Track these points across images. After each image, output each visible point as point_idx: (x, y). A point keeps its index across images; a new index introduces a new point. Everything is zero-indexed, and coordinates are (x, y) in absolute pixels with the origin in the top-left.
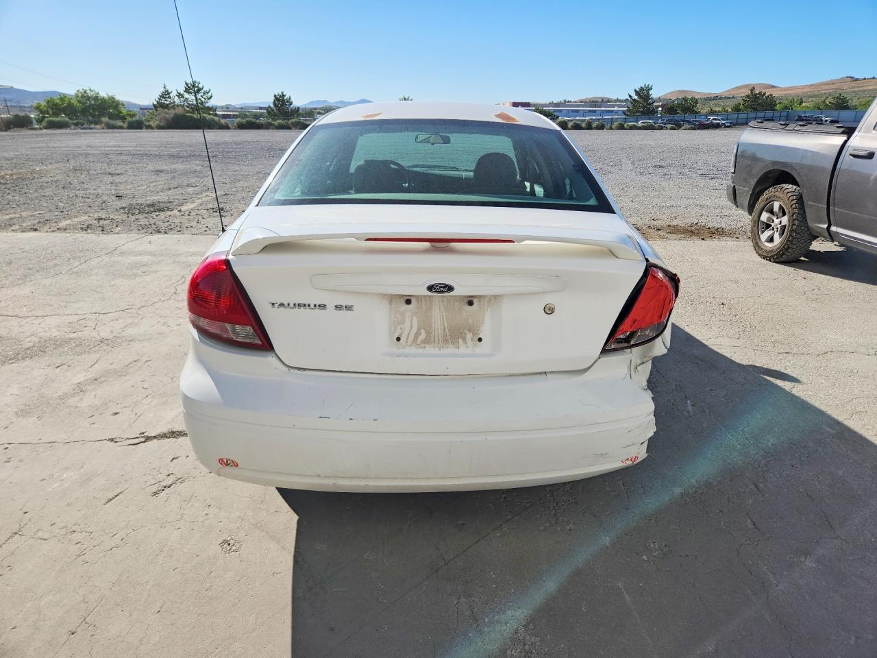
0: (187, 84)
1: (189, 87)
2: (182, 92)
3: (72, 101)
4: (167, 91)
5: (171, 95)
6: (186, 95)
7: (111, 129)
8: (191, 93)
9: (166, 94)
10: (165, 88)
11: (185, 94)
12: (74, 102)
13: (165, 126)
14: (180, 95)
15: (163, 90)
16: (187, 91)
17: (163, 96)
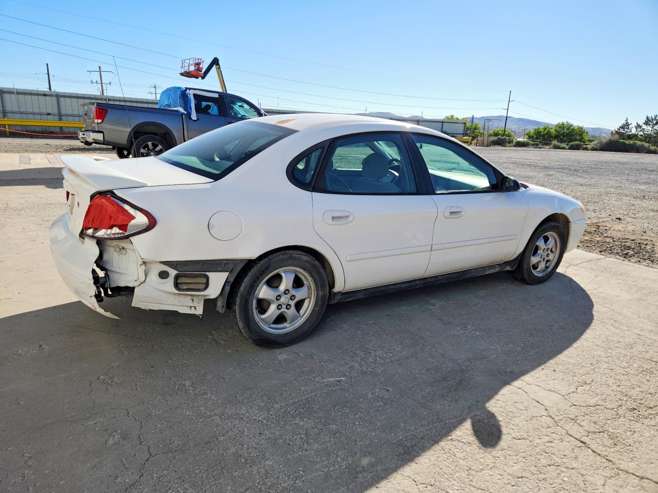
0: (647, 118)
1: (649, 120)
2: (641, 123)
3: (551, 130)
4: (627, 123)
5: (630, 126)
6: (644, 127)
7: (556, 149)
8: (649, 125)
9: (626, 125)
10: (627, 121)
11: (643, 125)
12: (553, 131)
13: (599, 148)
14: (638, 126)
15: (624, 122)
16: (646, 123)
17: (622, 127)
